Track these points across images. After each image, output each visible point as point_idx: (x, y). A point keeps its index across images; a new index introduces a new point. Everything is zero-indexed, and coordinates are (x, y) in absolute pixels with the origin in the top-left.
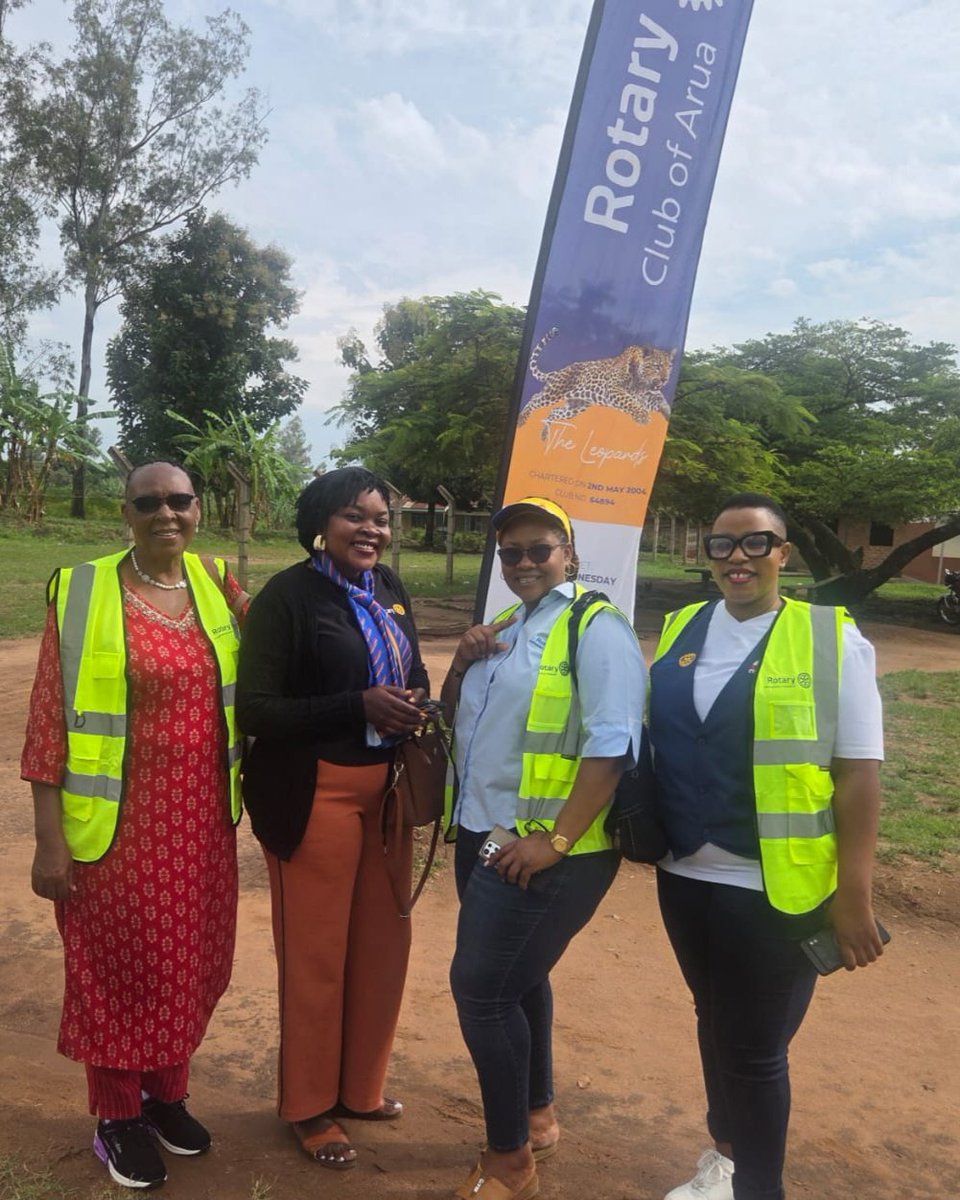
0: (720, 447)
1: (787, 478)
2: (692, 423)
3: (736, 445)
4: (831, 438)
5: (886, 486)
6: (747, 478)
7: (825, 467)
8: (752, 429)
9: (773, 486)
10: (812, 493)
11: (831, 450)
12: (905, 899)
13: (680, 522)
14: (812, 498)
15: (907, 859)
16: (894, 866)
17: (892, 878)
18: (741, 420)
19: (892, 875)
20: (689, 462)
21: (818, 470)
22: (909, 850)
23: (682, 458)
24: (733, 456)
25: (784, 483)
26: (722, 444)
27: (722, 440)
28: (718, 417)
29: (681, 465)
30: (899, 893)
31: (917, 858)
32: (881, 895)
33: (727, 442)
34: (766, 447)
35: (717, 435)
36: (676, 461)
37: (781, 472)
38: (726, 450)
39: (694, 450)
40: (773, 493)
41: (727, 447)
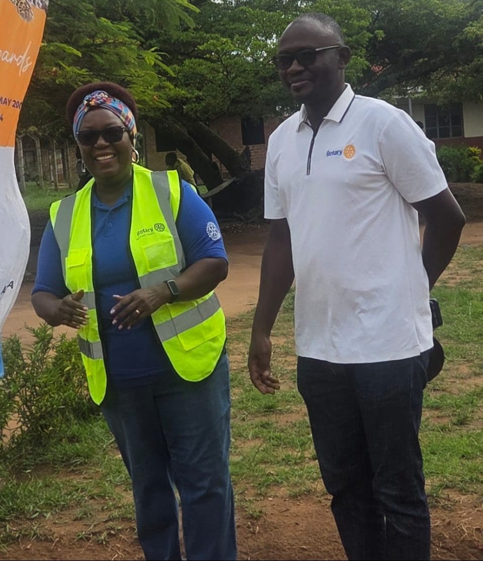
0: (98, 49)
1: (170, 79)
2: (62, 24)
3: (116, 45)
4: (207, 32)
5: (271, 78)
6: (129, 82)
7: (209, 63)
8: (126, 27)
9: (159, 88)
10: (197, 93)
11: (214, 45)
12: (471, 548)
13: (45, 143)
14: (198, 99)
15: (454, 496)
16: (444, 508)
17: (449, 523)
18: (113, 19)
19: (447, 520)
20: (68, 69)
21: (203, 68)
22: (450, 484)
23: (60, 66)
24: (115, 58)
25: (168, 84)
26: (100, 45)
27: (98, 41)
28: (89, 17)
29: (60, 72)
30: (463, 541)
31: (463, 491)
32: (443, 548)
33: (105, 42)
34: (144, 46)
35: (92, 37)
36: (54, 69)
37: (164, 73)
38: (103, 52)
39: (71, 54)
40: (160, 97)
41: (105, 48)
